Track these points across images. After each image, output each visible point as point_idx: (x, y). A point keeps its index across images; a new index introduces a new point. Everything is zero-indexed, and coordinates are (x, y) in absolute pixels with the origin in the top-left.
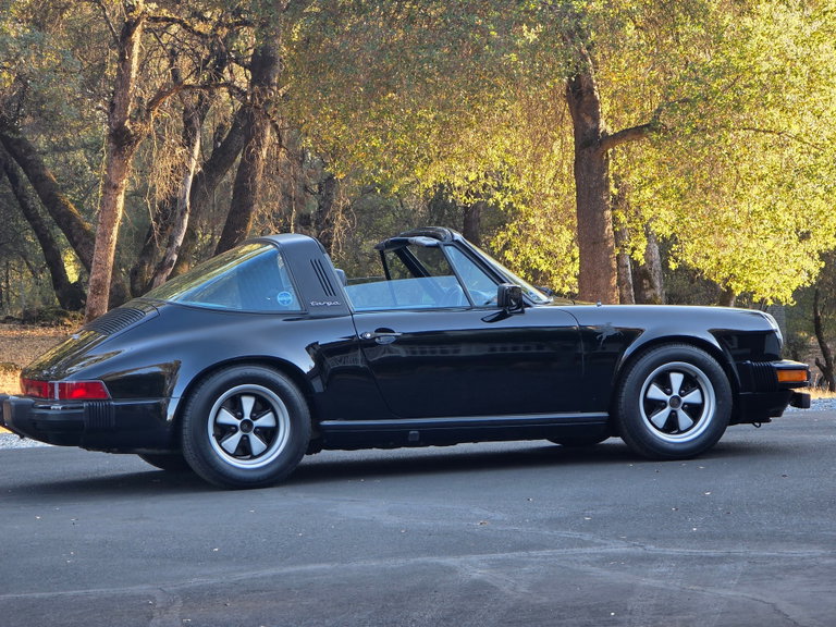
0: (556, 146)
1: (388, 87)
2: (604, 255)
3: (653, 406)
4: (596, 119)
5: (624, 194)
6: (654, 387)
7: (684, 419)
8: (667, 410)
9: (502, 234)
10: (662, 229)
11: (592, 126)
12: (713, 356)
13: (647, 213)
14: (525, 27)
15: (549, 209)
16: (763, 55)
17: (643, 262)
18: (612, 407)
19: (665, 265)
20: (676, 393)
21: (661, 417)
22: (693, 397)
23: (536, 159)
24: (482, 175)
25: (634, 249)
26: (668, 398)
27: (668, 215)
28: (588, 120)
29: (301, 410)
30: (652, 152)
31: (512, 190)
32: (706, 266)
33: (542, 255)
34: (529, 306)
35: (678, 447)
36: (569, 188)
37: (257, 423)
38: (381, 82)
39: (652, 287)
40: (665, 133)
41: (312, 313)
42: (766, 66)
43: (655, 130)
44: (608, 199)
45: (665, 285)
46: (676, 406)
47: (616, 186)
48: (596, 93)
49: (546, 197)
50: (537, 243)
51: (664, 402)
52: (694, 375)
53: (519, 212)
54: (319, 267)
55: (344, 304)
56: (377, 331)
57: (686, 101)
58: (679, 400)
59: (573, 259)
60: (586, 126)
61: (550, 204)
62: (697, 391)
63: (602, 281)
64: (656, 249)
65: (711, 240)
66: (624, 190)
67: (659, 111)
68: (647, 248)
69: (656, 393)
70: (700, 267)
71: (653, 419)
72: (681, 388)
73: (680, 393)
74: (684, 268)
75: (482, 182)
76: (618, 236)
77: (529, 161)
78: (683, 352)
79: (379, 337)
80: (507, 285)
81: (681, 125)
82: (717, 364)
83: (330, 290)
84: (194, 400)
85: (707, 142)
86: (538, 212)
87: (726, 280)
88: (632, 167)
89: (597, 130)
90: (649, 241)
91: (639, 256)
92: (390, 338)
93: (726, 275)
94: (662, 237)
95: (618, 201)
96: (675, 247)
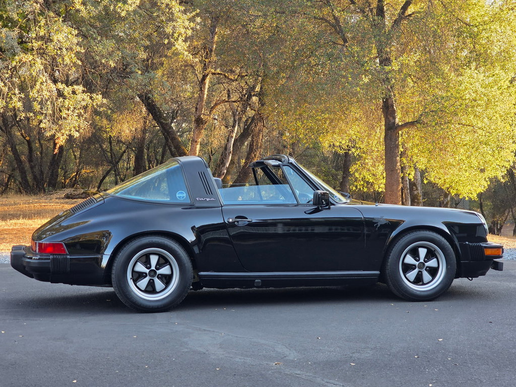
0: (378, 131)
1: (305, 101)
2: (396, 176)
3: (408, 268)
4: (394, 118)
5: (406, 151)
6: (408, 256)
7: (426, 276)
8: (416, 271)
9: (355, 166)
10: (421, 166)
11: (392, 121)
12: (445, 238)
13: (415, 159)
14: (363, 76)
15: (374, 157)
16: (467, 92)
17: (413, 180)
18: (382, 268)
19: (422, 181)
20: (422, 260)
21: (412, 275)
22: (432, 263)
23: (369, 135)
24: (347, 141)
25: (409, 174)
26: (417, 263)
27: (424, 160)
28: (391, 118)
29: (186, 265)
30: (418, 133)
31: (359, 147)
32: (440, 182)
33: (371, 175)
34: (334, 205)
35: (423, 294)
36: (382, 148)
37: (159, 272)
38: (302, 99)
39: (417, 189)
40: (424, 125)
41: (197, 205)
42: (468, 96)
43: (419, 123)
44: (398, 152)
45: (423, 189)
46: (422, 268)
47: (403, 148)
48: (395, 107)
49: (373, 151)
50: (369, 170)
51: (415, 265)
52: (433, 250)
53: (362, 157)
54: (203, 177)
55: (218, 200)
56: (237, 217)
57: (432, 111)
58: (424, 265)
59: (384, 178)
60: (390, 121)
61: (375, 154)
62: (435, 259)
63: (395, 187)
64: (419, 174)
65: (442, 171)
66: (406, 149)
67: (421, 115)
68: (415, 174)
69: (409, 260)
70: (437, 182)
71: (407, 275)
72: (425, 258)
73: (424, 260)
74: (430, 183)
75: (347, 144)
76: (403, 169)
77: (367, 136)
78: (426, 235)
79: (238, 222)
80: (319, 192)
81: (430, 121)
82: (448, 243)
83: (209, 191)
84: (119, 257)
85: (442, 129)
86: (370, 157)
87: (448, 188)
88: (409, 140)
89: (394, 123)
90: (415, 171)
91: (411, 177)
92: (245, 222)
93: (448, 186)
94: (422, 170)
95: (403, 154)
96: (426, 174)
